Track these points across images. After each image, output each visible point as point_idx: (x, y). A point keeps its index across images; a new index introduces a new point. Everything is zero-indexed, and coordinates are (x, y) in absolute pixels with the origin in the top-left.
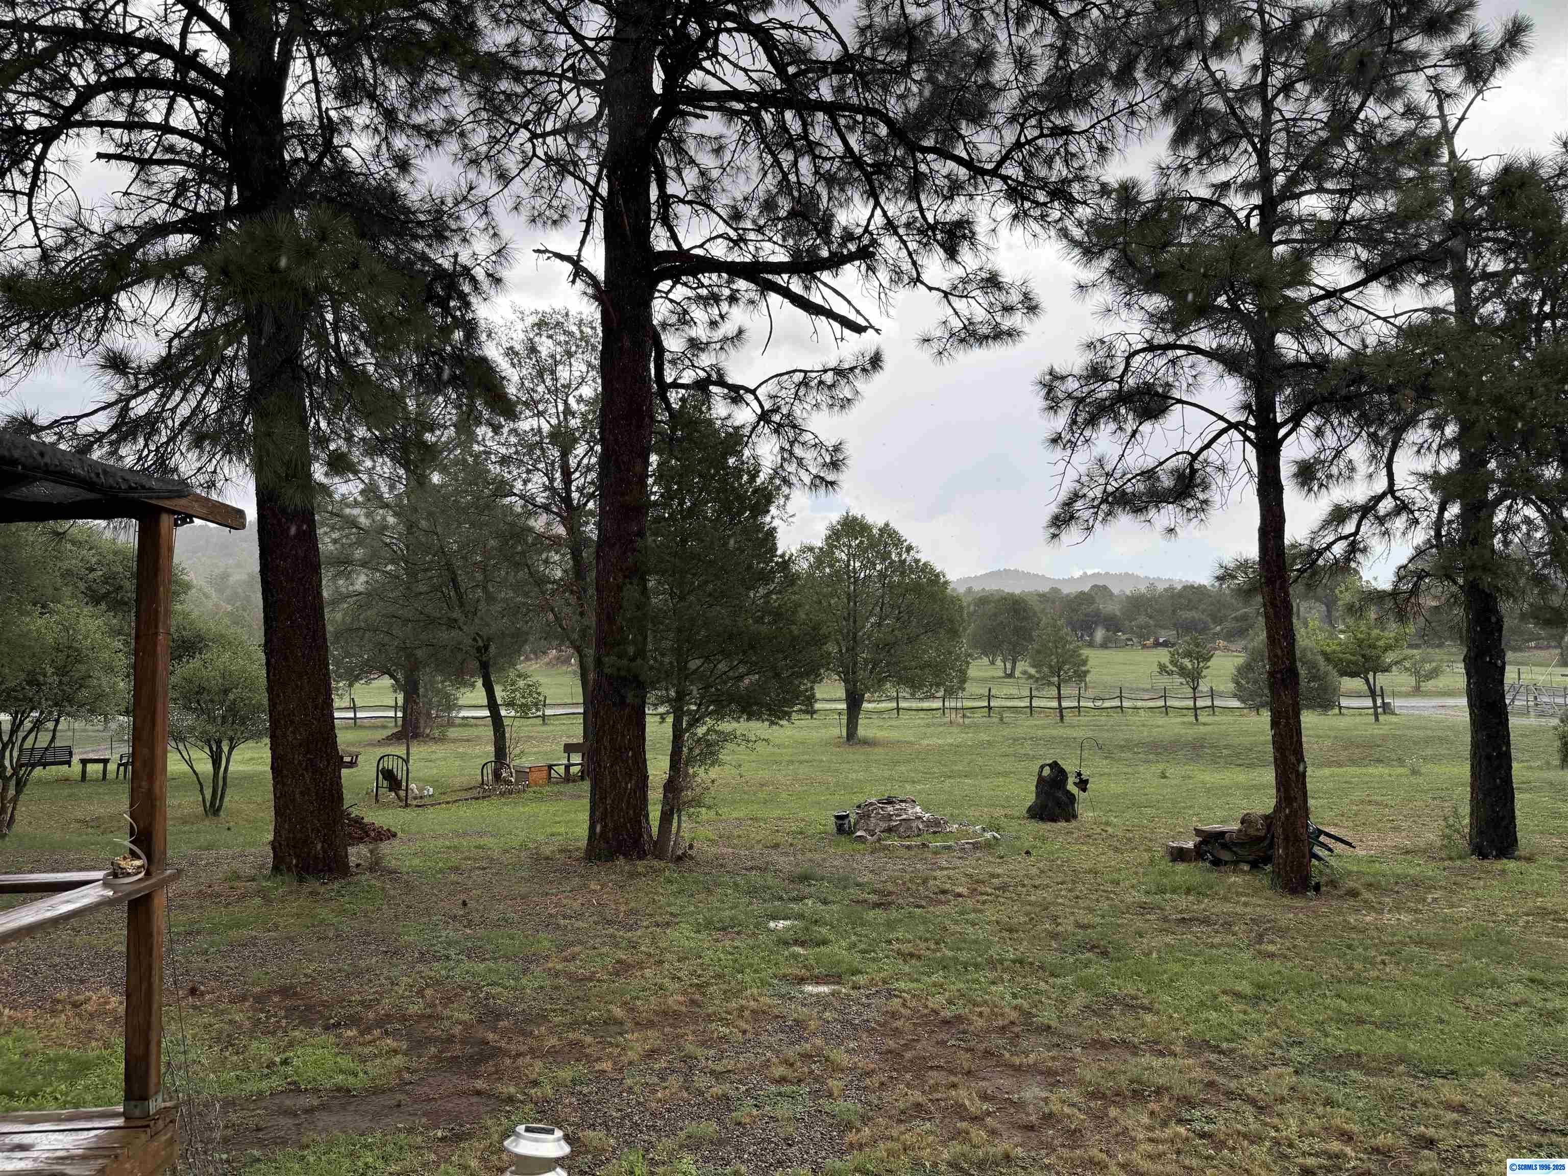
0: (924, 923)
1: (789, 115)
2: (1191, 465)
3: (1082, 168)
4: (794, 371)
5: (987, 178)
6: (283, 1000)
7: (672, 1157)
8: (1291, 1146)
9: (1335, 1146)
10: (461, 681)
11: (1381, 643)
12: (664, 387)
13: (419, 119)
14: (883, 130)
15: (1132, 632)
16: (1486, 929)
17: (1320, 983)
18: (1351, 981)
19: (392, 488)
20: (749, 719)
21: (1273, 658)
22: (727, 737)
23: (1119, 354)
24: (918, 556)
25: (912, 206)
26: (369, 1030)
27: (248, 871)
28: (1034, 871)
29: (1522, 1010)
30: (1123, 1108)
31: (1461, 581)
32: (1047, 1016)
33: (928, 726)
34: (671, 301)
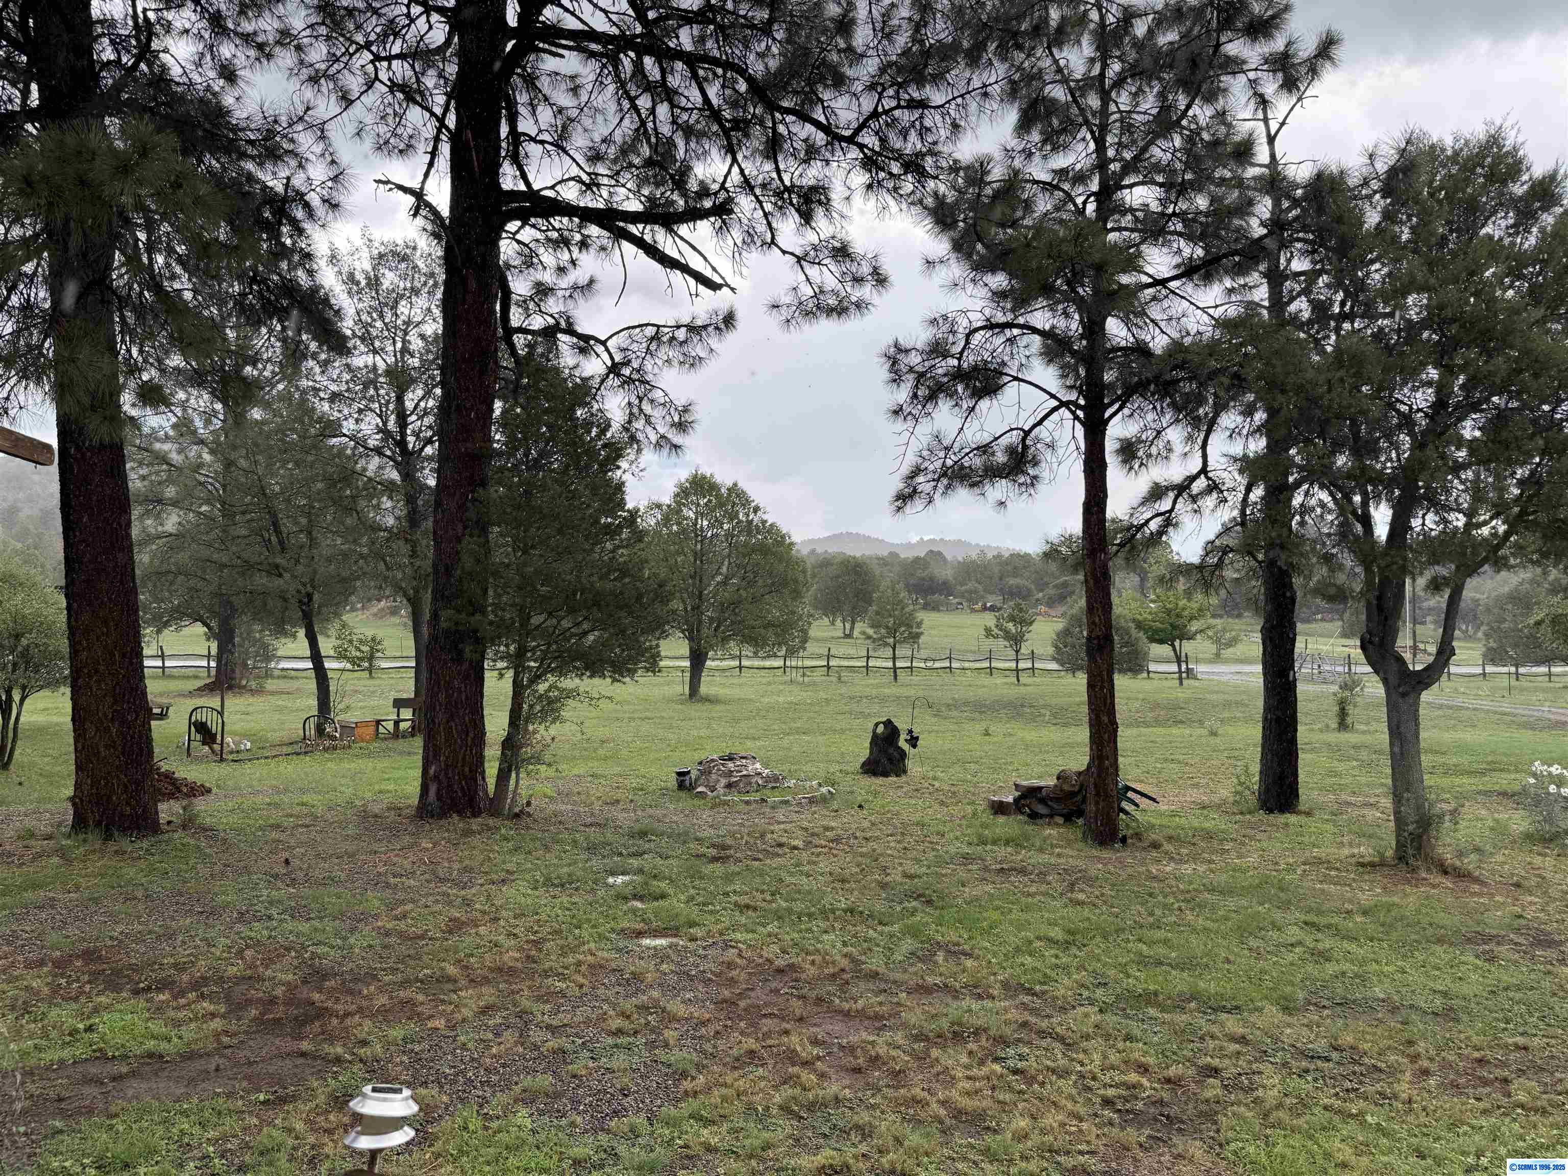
0: (761, 875)
1: (648, 61)
2: (1024, 440)
3: (935, 143)
4: (647, 325)
5: (844, 145)
6: (87, 964)
7: (507, 1112)
8: (1094, 1078)
9: (1133, 1077)
10: (281, 631)
11: (1186, 613)
12: (510, 332)
13: (247, 27)
14: (742, 87)
15: (963, 597)
16: (1268, 877)
17: (1123, 930)
18: (1151, 926)
19: (208, 422)
20: (591, 677)
21: (1092, 625)
22: (570, 694)
23: (961, 330)
24: (765, 517)
25: (768, 166)
26: (182, 993)
27: (43, 828)
28: (866, 824)
29: (1297, 950)
30: (944, 1047)
31: (1261, 557)
32: (875, 963)
33: (769, 684)
34: (519, 242)
